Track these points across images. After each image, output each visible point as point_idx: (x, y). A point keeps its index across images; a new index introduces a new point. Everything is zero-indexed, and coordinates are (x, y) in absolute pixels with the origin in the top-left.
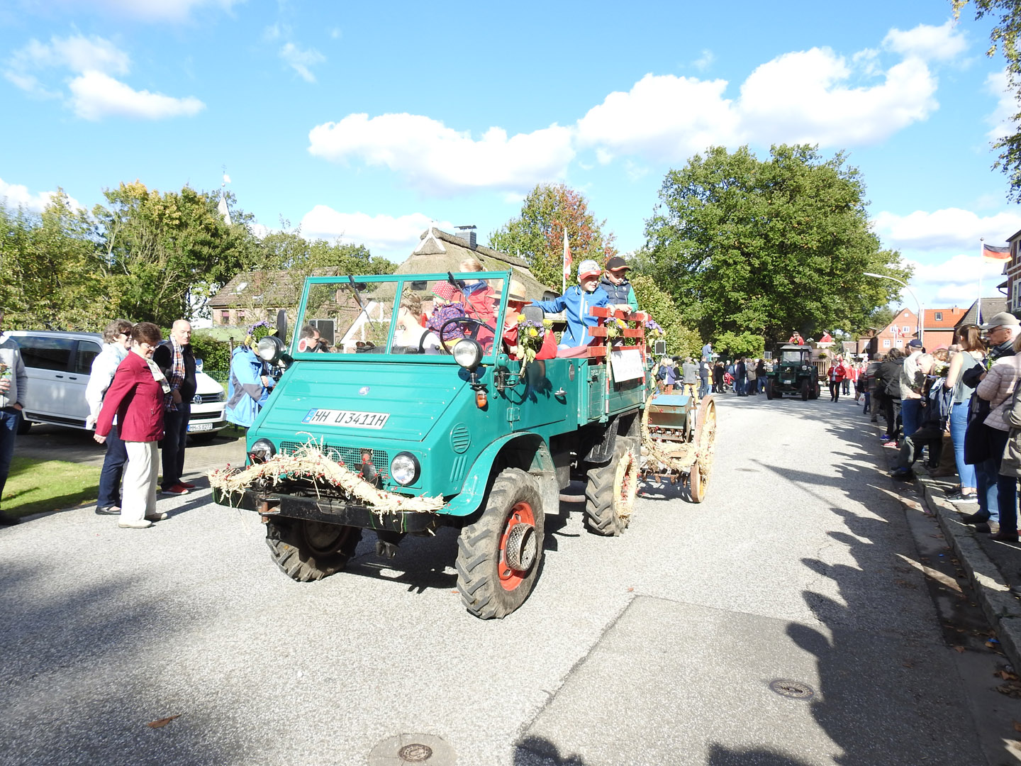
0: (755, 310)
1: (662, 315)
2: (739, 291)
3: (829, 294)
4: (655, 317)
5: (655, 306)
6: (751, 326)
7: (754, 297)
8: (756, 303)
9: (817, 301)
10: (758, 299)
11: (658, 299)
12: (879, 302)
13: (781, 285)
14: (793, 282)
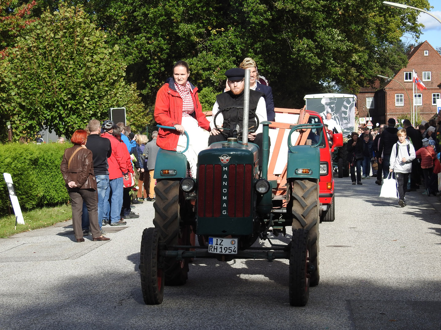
0: (218, 53)
1: (103, 67)
2: (189, 21)
3: (325, 28)
4: (94, 69)
5: (93, 53)
6: (213, 78)
7: (214, 32)
8: (219, 40)
9: (308, 38)
10: (221, 34)
11: (95, 43)
12: (390, 35)
13: (255, 13)
14: (271, 8)
